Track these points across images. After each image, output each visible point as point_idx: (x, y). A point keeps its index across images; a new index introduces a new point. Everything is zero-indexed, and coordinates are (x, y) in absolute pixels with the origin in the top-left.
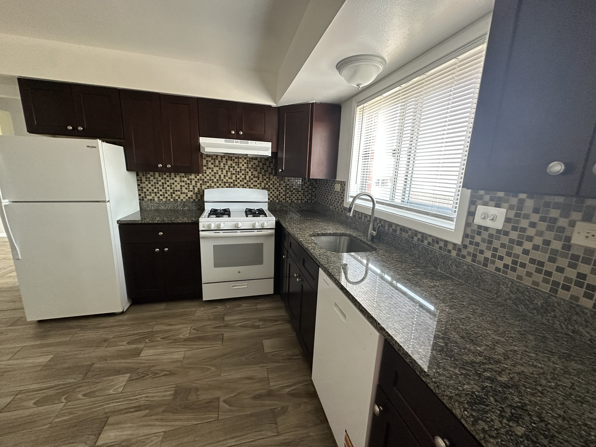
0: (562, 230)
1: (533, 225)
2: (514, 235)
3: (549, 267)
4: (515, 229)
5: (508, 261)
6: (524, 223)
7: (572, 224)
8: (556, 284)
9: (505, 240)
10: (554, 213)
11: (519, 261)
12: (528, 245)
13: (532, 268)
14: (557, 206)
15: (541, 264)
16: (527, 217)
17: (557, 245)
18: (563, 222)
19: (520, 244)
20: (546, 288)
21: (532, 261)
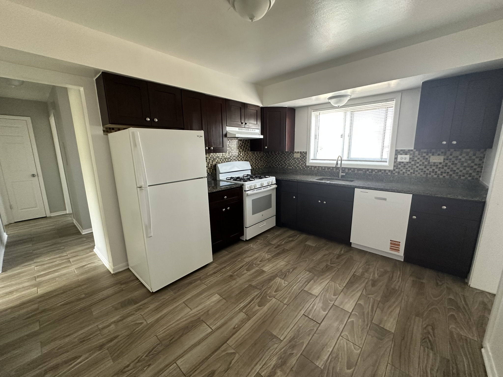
0: (427, 159)
1: (418, 159)
2: (413, 163)
3: (425, 170)
4: (413, 161)
5: (412, 171)
6: (416, 159)
7: (430, 157)
8: (427, 174)
9: (410, 165)
10: (424, 155)
11: (416, 170)
12: (418, 165)
13: (420, 171)
14: (425, 152)
15: (422, 169)
16: (416, 157)
17: (426, 163)
18: (427, 157)
19: (415, 165)
20: (425, 176)
21: (420, 169)
